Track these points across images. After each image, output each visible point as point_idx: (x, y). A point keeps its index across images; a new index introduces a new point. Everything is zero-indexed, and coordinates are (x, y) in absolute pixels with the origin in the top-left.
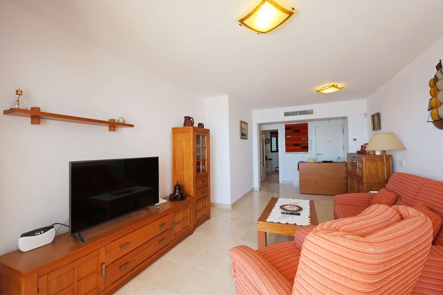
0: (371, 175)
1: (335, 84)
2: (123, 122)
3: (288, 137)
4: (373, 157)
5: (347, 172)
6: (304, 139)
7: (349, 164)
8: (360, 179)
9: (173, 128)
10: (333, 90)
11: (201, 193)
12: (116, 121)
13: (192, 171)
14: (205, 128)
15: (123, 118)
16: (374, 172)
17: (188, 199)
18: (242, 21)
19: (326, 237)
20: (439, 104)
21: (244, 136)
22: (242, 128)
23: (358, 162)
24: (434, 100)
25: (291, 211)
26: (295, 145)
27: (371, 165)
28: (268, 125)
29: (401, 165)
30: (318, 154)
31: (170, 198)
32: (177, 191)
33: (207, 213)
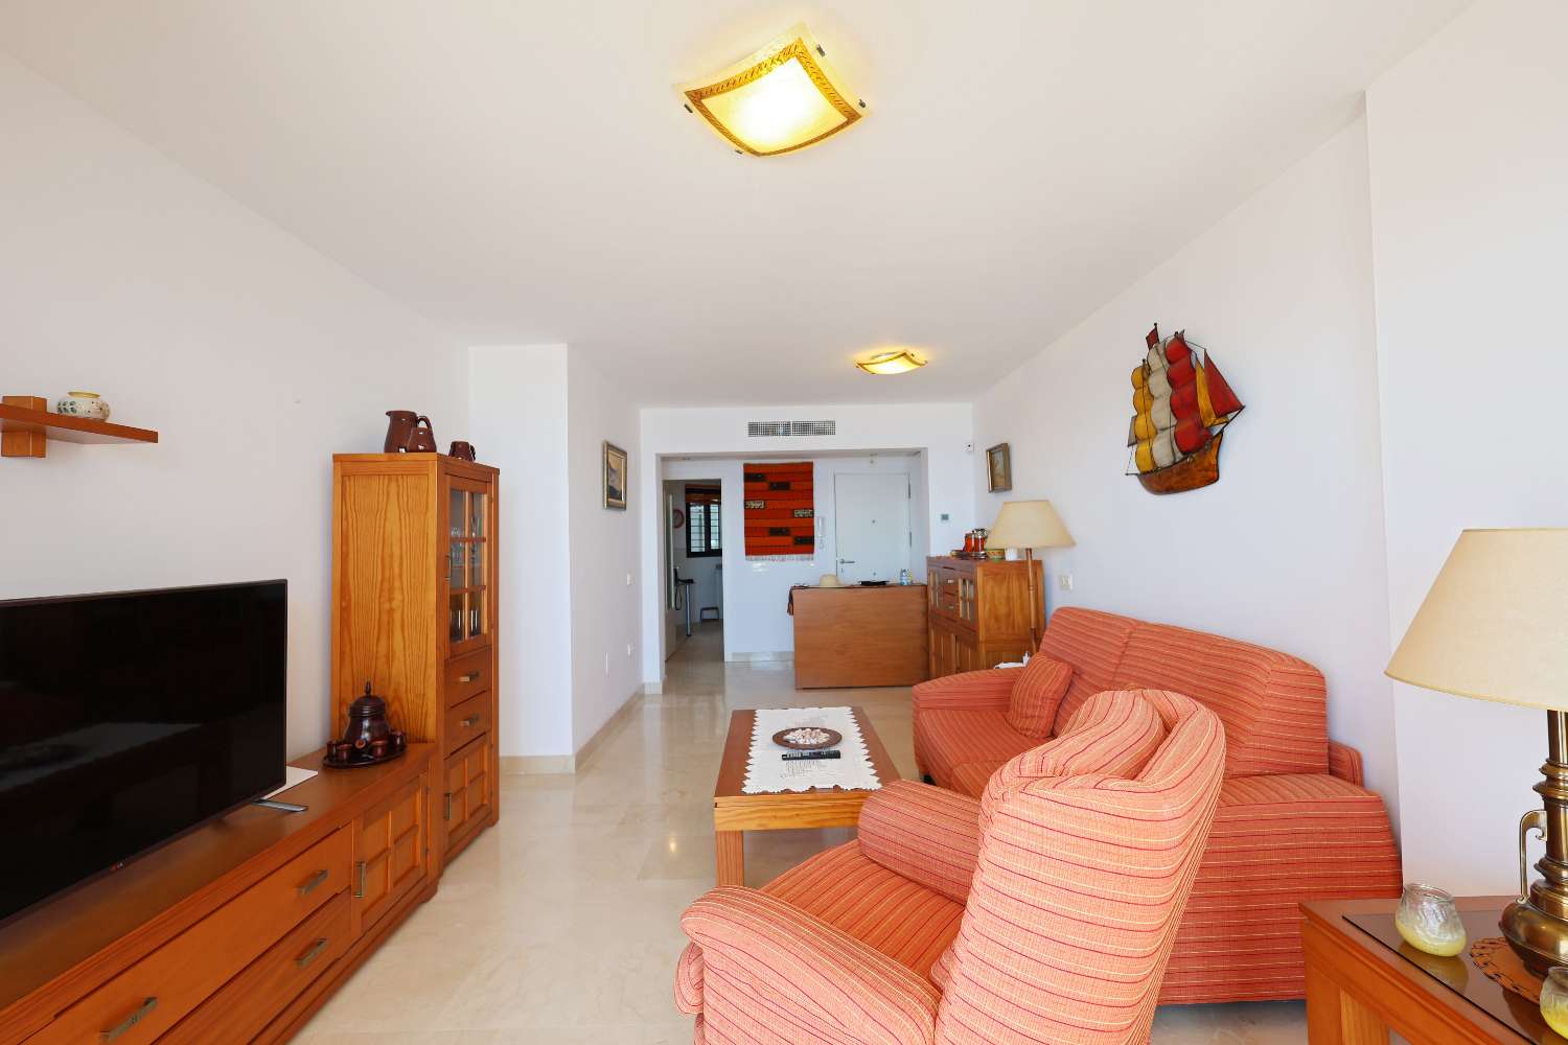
0: (997, 619)
1: (910, 351)
2: (100, 416)
3: (753, 505)
4: (1002, 569)
5: (927, 613)
6: (800, 513)
7: (934, 588)
8: (967, 633)
9: (337, 458)
10: (901, 367)
11: (468, 723)
12: (52, 408)
13: (433, 636)
14: (480, 459)
15: (97, 396)
16: (1003, 610)
17: (414, 752)
18: (697, 97)
19: (1058, 795)
20: (1152, 431)
21: (615, 497)
22: (609, 470)
23: (960, 582)
24: (1141, 421)
25: (811, 747)
26: (775, 532)
27: (996, 590)
28: (687, 463)
29: (1065, 587)
30: (843, 562)
31: (329, 756)
32: (366, 724)
33: (486, 802)
